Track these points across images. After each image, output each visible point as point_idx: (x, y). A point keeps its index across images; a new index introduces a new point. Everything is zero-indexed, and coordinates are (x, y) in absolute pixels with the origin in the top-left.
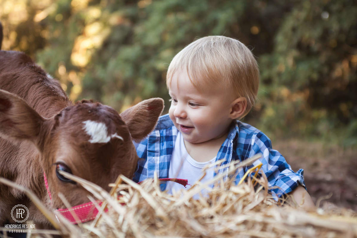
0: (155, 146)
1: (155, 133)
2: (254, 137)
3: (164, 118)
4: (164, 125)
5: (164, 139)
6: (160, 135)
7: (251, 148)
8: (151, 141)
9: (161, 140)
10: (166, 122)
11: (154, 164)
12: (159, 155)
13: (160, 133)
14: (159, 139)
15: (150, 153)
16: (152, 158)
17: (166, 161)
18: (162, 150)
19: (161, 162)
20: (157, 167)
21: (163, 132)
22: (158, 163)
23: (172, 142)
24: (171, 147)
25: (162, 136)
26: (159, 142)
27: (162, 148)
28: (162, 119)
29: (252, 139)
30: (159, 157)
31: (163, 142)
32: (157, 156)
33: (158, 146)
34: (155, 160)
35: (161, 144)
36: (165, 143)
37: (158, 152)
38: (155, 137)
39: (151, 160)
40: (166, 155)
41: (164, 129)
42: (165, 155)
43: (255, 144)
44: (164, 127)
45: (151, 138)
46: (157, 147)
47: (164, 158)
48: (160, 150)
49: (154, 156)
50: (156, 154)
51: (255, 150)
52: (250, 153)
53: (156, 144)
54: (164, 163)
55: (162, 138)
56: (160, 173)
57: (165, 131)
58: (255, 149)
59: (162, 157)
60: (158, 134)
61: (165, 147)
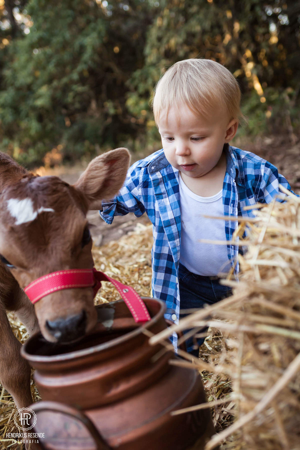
0: (160, 187)
1: (157, 176)
2: (263, 167)
3: (161, 156)
4: (163, 164)
5: (167, 178)
6: (162, 176)
7: (262, 179)
8: (156, 185)
9: (164, 180)
10: (164, 160)
11: (165, 206)
12: (167, 196)
13: (161, 174)
14: (162, 179)
15: (158, 196)
16: (162, 201)
17: (176, 200)
18: (168, 190)
19: (171, 203)
20: (169, 208)
21: (163, 171)
22: (168, 204)
23: (175, 179)
24: (177, 185)
25: (164, 176)
26: (163, 182)
27: (168, 188)
28: (159, 158)
29: (262, 170)
30: (167, 198)
31: (166, 182)
32: (166, 197)
33: (163, 187)
34: (165, 201)
35: (165, 183)
36: (169, 182)
37: (165, 193)
38: (158, 179)
39: (161, 203)
40: (174, 194)
41: (164, 168)
42: (172, 194)
43: (264, 174)
44: (163, 166)
45: (155, 181)
46: (162, 189)
47: (173, 198)
48: (166, 191)
49: (162, 198)
50: (164, 196)
51: (265, 181)
52: (261, 183)
53: (160, 186)
54: (175, 202)
55: (164, 178)
56: (174, 213)
57: (165, 169)
58: (265, 179)
59: (171, 197)
60: (159, 176)
61: (170, 186)
